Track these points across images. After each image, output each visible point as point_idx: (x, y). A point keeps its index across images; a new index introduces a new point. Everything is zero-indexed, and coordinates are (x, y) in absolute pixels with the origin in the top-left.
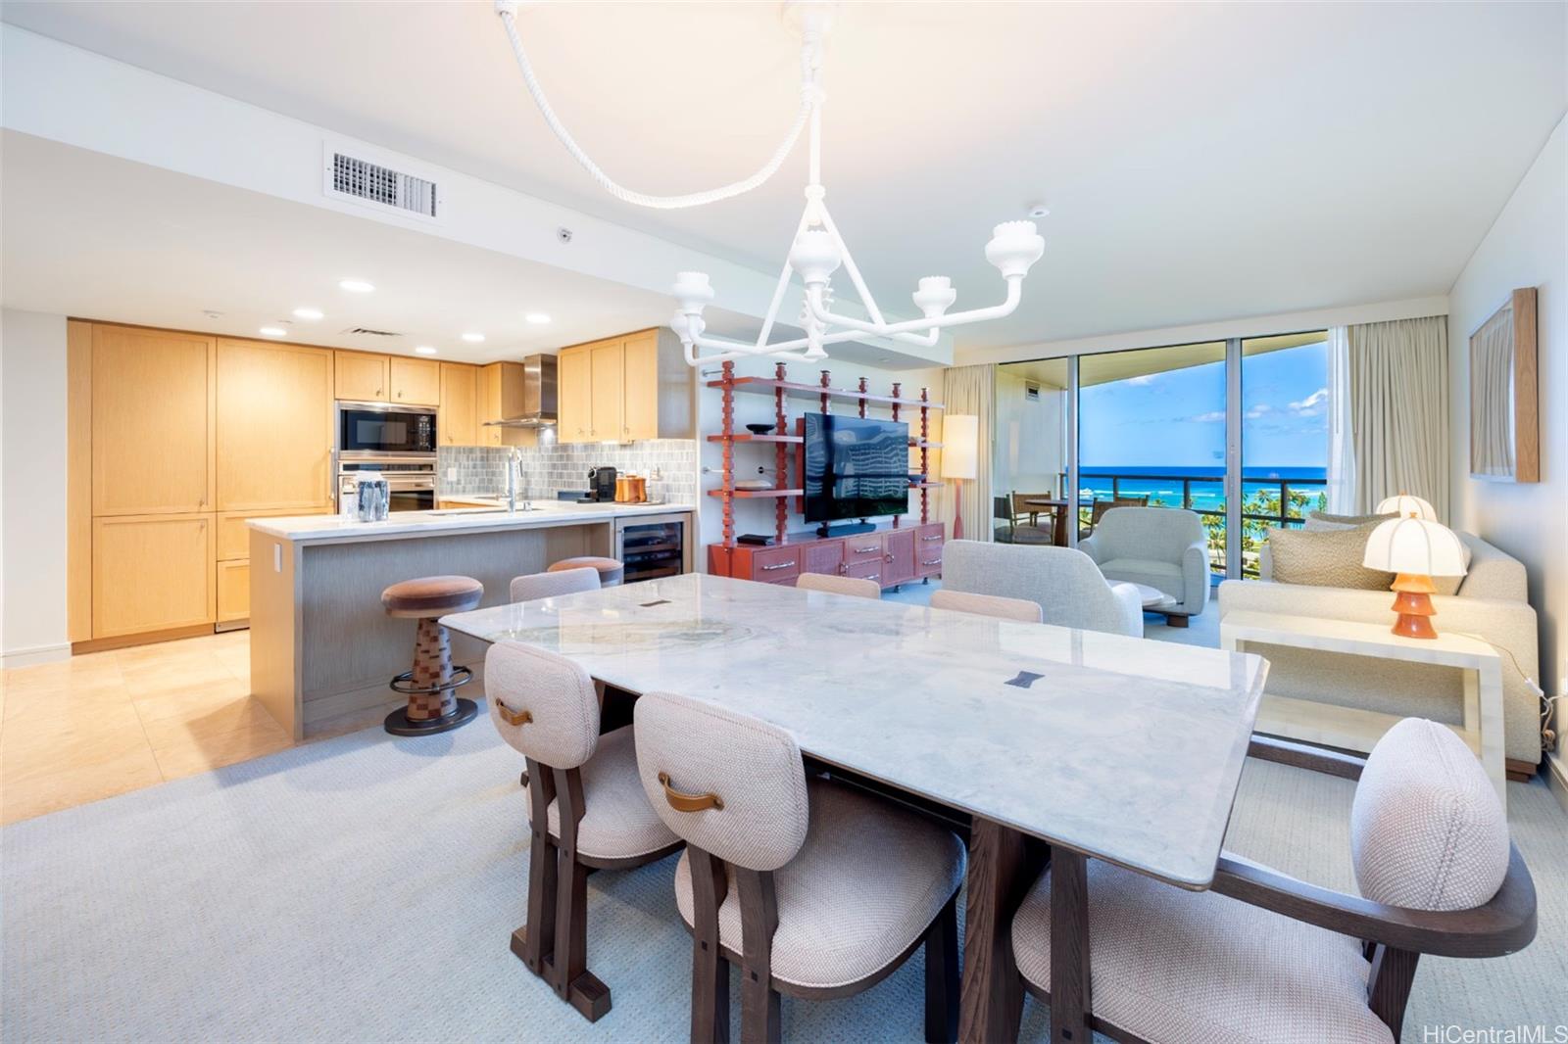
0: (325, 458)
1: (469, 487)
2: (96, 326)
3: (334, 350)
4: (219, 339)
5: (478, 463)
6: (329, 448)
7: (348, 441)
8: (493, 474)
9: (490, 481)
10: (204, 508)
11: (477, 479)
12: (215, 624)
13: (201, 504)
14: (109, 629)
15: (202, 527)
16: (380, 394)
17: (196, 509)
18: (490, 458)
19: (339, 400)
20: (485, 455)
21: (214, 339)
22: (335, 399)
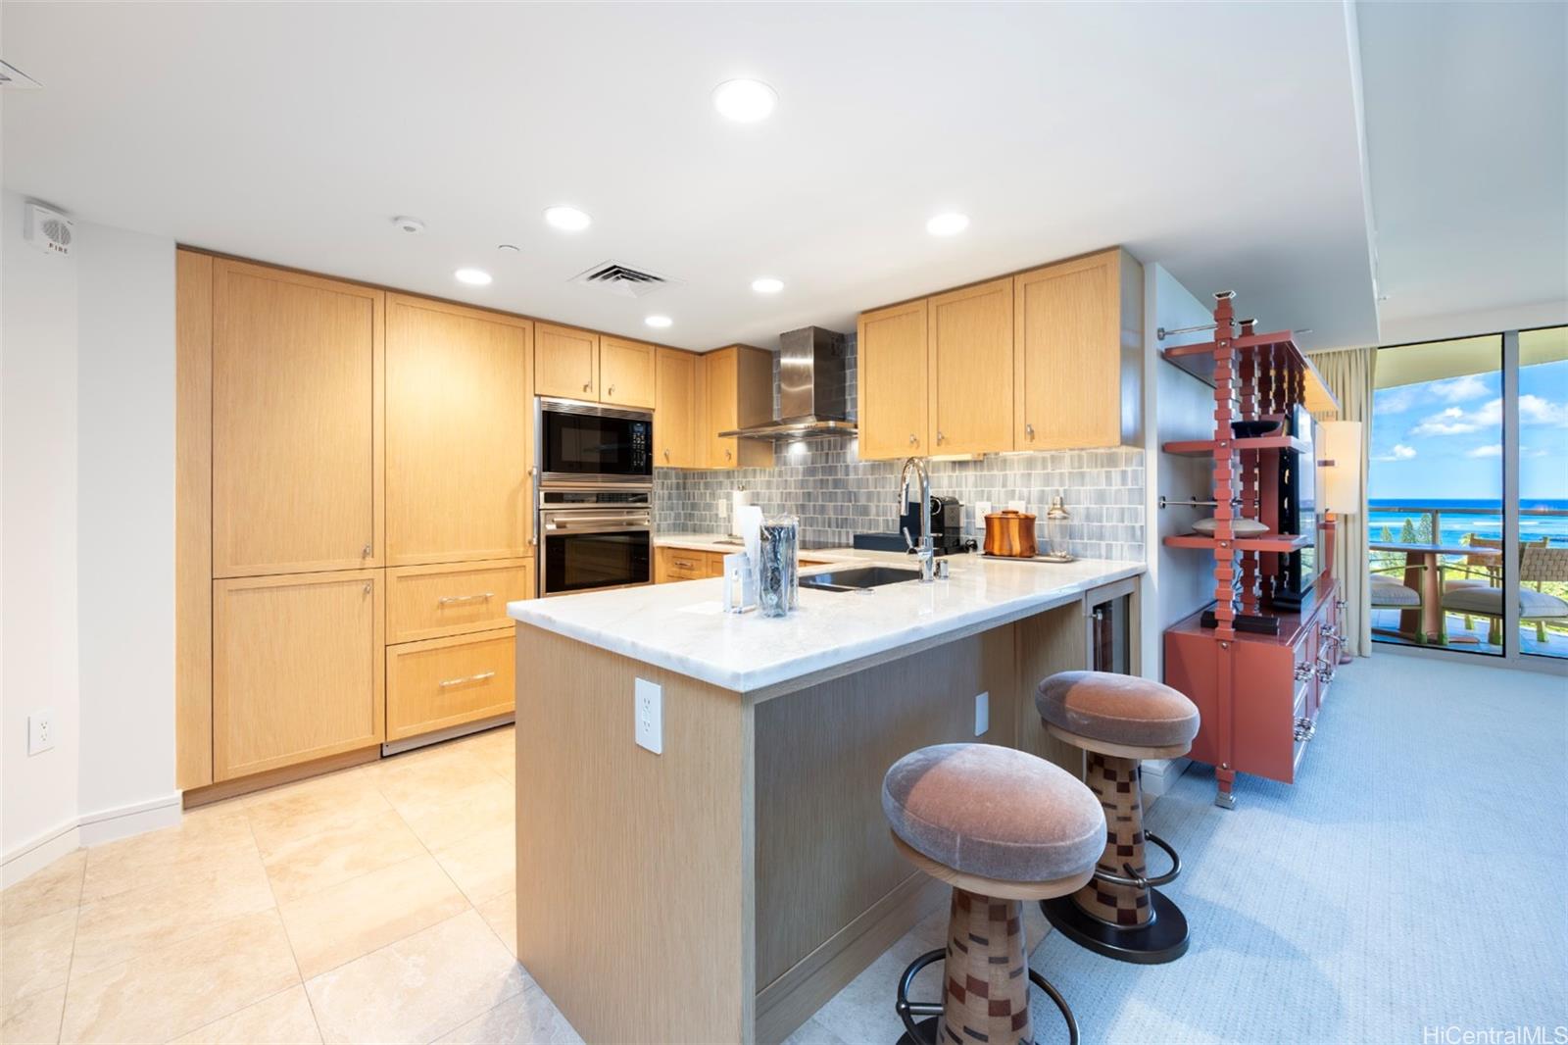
0: (523, 483)
1: (664, 524)
2: (218, 260)
3: (535, 320)
4: (389, 294)
5: (674, 492)
6: (529, 469)
7: (553, 458)
8: (694, 506)
9: (691, 516)
10: (369, 562)
11: (673, 514)
12: (382, 745)
13: (365, 554)
14: (237, 766)
15: (366, 592)
16: (588, 389)
17: (357, 563)
18: (688, 485)
19: (540, 396)
20: (681, 481)
21: (381, 294)
22: (536, 395)
